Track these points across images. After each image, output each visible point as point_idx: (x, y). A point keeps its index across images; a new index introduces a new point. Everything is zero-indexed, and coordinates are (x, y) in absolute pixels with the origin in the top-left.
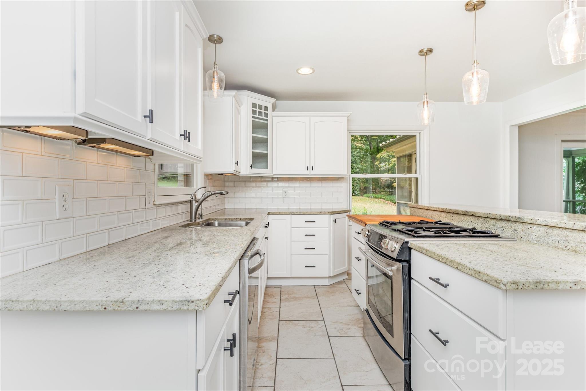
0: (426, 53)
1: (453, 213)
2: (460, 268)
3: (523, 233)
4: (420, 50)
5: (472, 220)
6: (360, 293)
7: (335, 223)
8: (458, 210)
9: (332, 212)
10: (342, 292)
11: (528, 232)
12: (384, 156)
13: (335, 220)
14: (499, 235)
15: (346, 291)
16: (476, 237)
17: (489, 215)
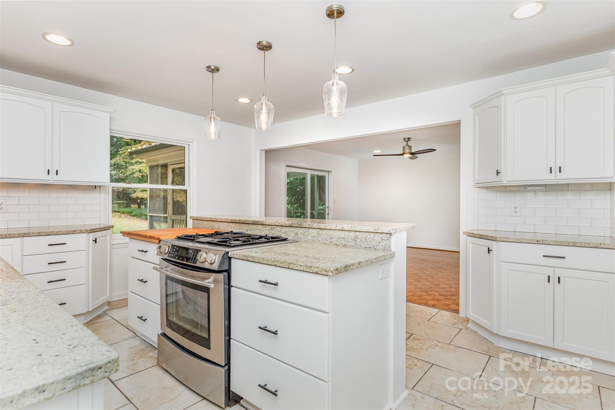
0: (213, 70)
1: (243, 223)
2: (292, 266)
3: (302, 236)
4: (208, 66)
5: (260, 228)
6: (146, 319)
7: (96, 243)
8: (247, 221)
9: (92, 230)
10: (109, 327)
11: (306, 235)
12: (120, 162)
13: (96, 239)
14: (287, 239)
15: (113, 324)
16: (256, 244)
17: (276, 223)
